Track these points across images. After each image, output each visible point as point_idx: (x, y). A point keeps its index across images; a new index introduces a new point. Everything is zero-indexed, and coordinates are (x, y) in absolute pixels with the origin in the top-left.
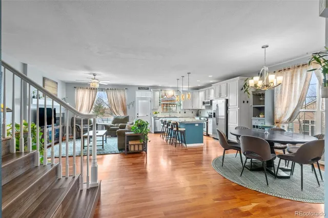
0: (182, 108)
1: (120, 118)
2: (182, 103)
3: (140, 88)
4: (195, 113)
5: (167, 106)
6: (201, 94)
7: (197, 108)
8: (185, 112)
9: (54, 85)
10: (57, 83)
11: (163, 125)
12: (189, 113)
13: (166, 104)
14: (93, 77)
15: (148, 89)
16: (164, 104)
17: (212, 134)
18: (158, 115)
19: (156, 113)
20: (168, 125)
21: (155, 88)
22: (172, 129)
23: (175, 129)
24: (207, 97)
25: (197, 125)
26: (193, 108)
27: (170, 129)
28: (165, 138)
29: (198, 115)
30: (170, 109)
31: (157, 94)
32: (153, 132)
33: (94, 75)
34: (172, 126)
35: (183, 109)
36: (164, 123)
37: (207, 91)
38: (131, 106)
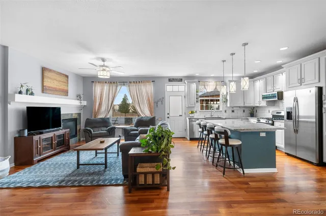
0: (228, 106)
1: (144, 119)
2: (228, 98)
3: (171, 80)
4: (247, 112)
5: (207, 103)
6: (259, 84)
7: (252, 105)
8: (233, 111)
9: (64, 79)
10: (67, 77)
11: (201, 130)
12: (239, 113)
13: (206, 100)
14: (102, 63)
15: (181, 80)
16: (203, 100)
17: (283, 146)
18: (196, 116)
19: (192, 113)
20: (210, 132)
21: (190, 78)
22: (216, 139)
23: (222, 141)
24: (269, 88)
25: (263, 135)
26: (246, 105)
27: (212, 139)
28: (205, 152)
29: (252, 115)
30: (211, 107)
31: (194, 86)
32: (188, 139)
33: (103, 60)
34: (216, 135)
35: (230, 107)
36: (204, 127)
37: (270, 79)
38: (160, 103)
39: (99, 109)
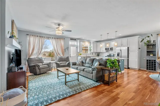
3: (72, 39)
9: (16, 30)
12: (94, 54)
15: (75, 40)
26: (97, 52)
29: (98, 55)
33: (59, 25)
35: (92, 52)
38: (66, 50)
39: (32, 52)
